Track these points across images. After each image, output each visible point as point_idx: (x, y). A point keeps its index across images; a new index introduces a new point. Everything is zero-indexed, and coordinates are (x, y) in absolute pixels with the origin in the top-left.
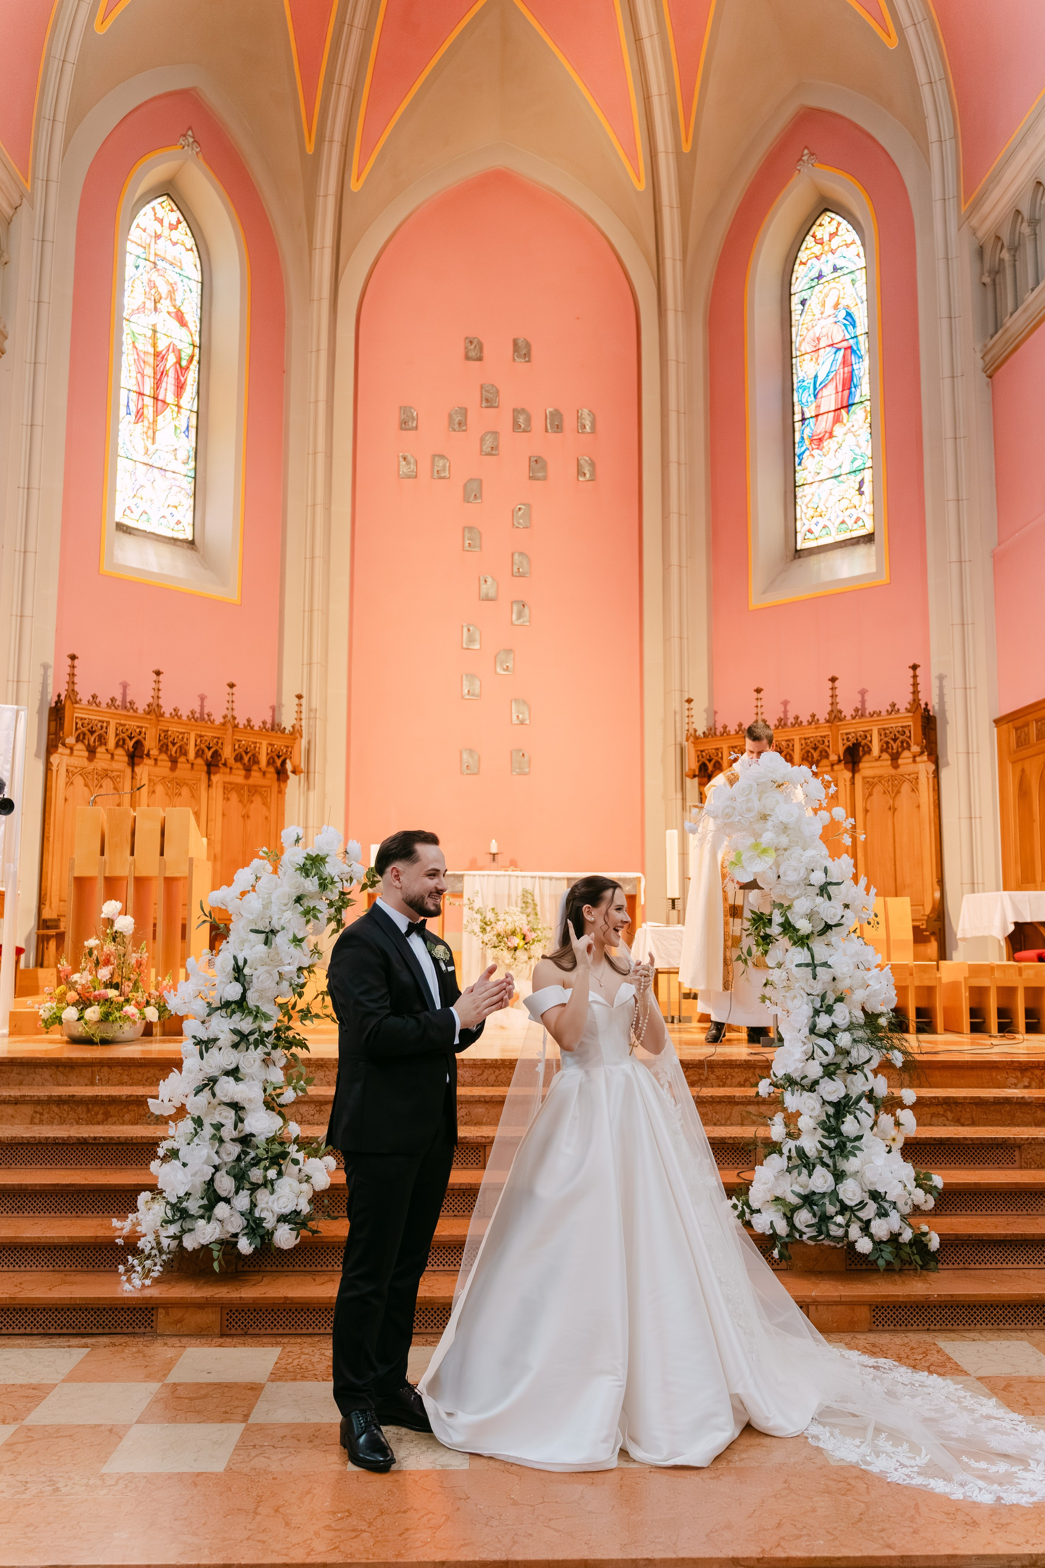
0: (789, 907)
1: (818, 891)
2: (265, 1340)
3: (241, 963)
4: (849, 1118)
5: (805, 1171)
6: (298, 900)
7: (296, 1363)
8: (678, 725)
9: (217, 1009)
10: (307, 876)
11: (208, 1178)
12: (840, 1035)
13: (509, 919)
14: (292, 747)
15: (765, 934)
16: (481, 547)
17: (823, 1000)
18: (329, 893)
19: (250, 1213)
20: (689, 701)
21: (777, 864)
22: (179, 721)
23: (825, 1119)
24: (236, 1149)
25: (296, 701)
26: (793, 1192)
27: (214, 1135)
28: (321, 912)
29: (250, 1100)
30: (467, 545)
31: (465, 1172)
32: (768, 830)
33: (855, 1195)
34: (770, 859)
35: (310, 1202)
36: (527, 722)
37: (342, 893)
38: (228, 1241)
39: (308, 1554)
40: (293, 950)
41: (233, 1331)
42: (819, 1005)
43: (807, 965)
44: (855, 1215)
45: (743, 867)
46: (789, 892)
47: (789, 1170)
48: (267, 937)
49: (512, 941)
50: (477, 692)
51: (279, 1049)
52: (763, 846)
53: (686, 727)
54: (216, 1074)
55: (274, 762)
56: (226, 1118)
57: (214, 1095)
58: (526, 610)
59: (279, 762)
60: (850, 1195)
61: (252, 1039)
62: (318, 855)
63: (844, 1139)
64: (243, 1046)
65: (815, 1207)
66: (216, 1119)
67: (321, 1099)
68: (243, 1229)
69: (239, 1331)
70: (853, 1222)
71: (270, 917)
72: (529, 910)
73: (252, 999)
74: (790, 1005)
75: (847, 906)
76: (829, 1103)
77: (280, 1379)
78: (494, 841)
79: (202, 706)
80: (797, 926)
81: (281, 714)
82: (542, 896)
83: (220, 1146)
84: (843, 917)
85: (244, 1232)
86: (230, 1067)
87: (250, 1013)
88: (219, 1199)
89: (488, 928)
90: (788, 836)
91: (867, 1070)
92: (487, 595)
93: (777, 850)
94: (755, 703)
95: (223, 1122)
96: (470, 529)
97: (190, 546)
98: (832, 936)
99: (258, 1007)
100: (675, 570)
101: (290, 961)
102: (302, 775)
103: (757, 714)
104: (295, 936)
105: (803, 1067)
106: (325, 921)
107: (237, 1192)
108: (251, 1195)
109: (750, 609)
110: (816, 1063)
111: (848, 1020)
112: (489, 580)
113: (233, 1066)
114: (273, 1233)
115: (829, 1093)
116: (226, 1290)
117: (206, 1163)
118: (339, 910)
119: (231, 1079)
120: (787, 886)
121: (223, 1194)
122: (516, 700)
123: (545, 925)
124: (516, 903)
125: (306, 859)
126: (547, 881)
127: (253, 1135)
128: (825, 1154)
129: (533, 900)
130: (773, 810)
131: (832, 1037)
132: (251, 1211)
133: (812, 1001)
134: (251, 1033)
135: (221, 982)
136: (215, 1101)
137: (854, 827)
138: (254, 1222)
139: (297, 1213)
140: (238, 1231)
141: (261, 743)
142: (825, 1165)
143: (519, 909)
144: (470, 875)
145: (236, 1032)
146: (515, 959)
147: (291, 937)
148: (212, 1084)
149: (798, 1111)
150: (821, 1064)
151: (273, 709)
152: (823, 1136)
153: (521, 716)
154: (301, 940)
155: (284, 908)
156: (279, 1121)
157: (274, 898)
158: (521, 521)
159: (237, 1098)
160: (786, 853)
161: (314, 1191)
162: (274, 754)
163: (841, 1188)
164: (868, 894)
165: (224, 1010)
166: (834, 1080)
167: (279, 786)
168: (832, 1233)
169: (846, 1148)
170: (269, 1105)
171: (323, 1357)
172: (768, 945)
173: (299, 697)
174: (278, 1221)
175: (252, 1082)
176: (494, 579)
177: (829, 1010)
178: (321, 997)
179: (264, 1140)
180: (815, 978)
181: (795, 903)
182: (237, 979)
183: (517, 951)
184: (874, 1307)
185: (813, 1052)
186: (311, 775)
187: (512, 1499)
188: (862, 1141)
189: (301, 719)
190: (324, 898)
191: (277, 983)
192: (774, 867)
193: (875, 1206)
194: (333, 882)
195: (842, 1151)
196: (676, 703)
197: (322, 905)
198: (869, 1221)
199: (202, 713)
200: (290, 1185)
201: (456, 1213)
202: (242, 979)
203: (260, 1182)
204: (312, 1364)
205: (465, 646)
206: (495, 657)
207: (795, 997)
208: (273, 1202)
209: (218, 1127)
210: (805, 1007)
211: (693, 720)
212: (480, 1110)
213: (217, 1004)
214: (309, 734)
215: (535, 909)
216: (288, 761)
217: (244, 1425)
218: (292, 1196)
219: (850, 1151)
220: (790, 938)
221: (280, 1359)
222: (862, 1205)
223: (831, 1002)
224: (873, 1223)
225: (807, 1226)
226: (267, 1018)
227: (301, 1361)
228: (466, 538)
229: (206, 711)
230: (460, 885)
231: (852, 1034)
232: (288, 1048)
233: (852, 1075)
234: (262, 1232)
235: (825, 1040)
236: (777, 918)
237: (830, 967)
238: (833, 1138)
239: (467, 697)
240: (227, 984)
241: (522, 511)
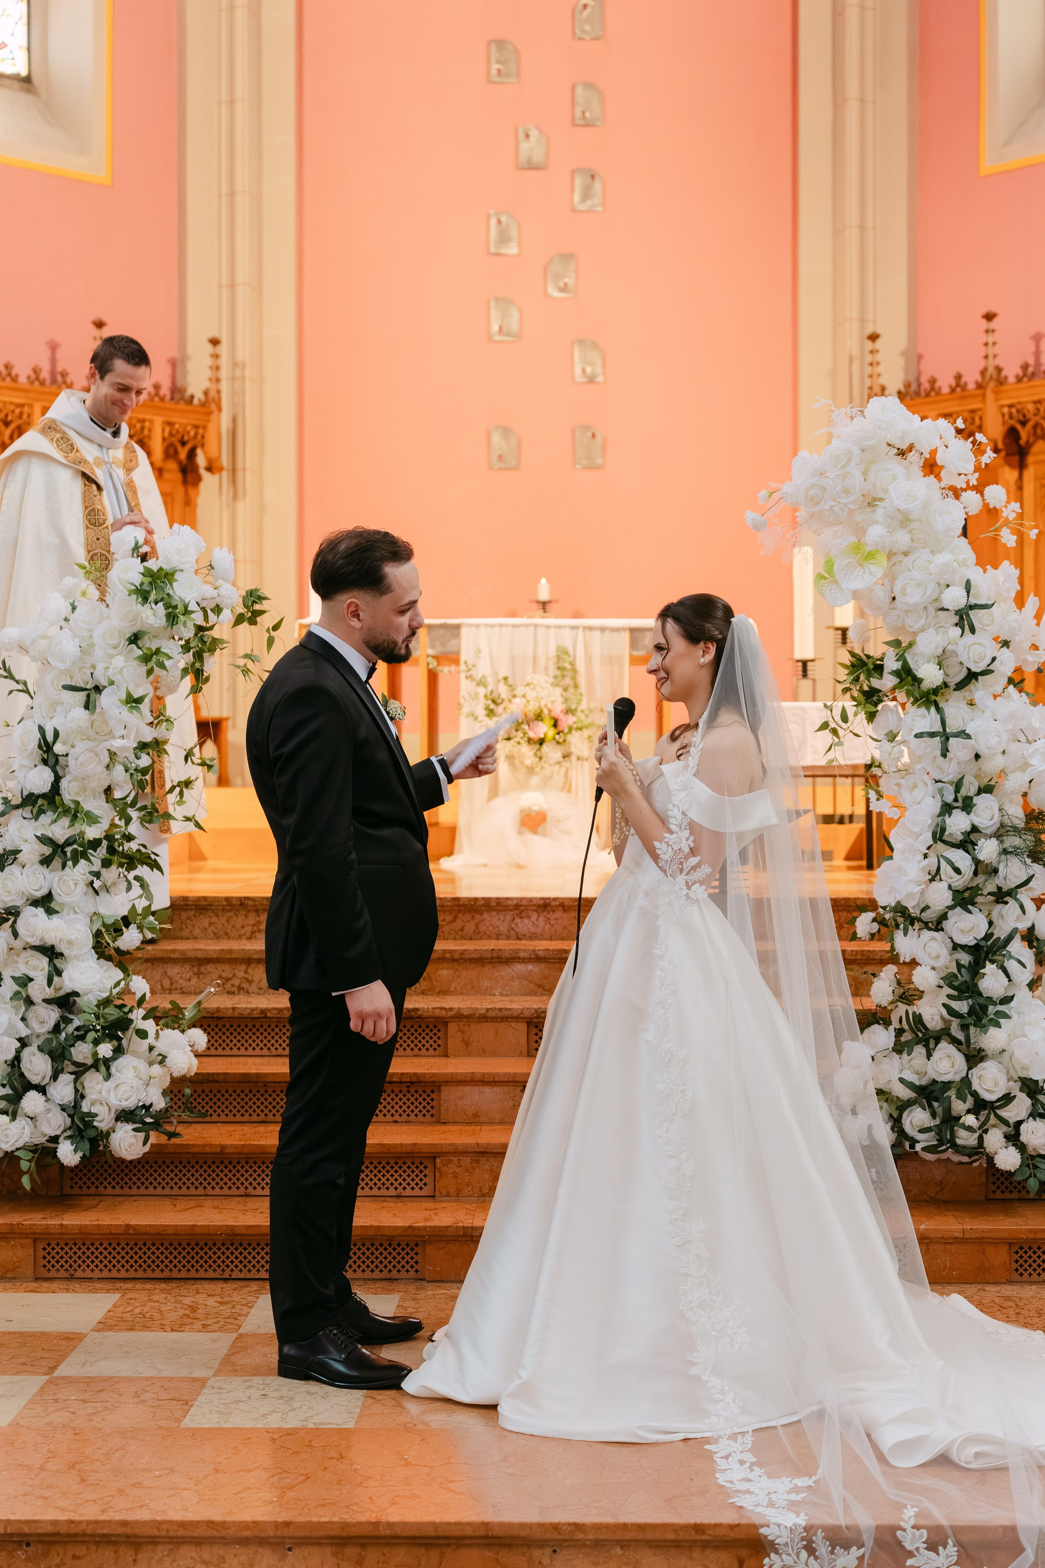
0: (910, 645)
1: (956, 619)
2: (98, 1285)
3: (50, 737)
4: (990, 969)
5: (920, 1050)
6: (135, 639)
7: (137, 1311)
8: (856, 380)
9: (17, 807)
10: (145, 599)
11: (11, 1055)
12: (981, 842)
13: (531, 694)
14: (205, 428)
15: (870, 687)
16: (518, 75)
17: (957, 790)
18: (182, 627)
19: (75, 1107)
20: (873, 337)
21: (891, 576)
22: (13, 385)
23: (956, 971)
24: (52, 1015)
25: (209, 348)
26: (901, 1080)
27: (17, 993)
28: (170, 658)
29: (70, 942)
30: (494, 71)
31: (416, 1060)
32: (876, 523)
33: (996, 1084)
34: (877, 569)
35: (165, 1093)
36: (600, 379)
37: (200, 629)
38: (43, 1148)
39: (103, 1511)
40: (125, 714)
41: (53, 1274)
42: (952, 797)
43: (932, 735)
44: (997, 1116)
45: (836, 581)
46: (909, 621)
47: (899, 1048)
48: (88, 696)
49: (537, 729)
50: (515, 328)
51: (114, 867)
52: (869, 549)
53: (868, 382)
54: (18, 903)
55: (176, 452)
56: (35, 969)
57: (15, 934)
58: (598, 186)
59: (183, 454)
60: (989, 1085)
61: (69, 850)
62: (161, 569)
63: (981, 1001)
64: (57, 862)
65: (936, 1104)
66: (21, 970)
67: (200, 955)
68: (65, 1131)
69: (62, 1273)
70: (994, 1126)
71: (94, 667)
72: (568, 681)
73: (69, 791)
74: (906, 797)
75: (1006, 644)
76: (964, 947)
77: (111, 1328)
78: (543, 581)
79: (53, 361)
80: (920, 674)
81: (185, 372)
82: (589, 659)
83: (26, 1010)
84: (994, 659)
85: (66, 1134)
86: (39, 894)
87: (66, 811)
88: (29, 1086)
89: (500, 709)
90: (910, 532)
91: (1024, 896)
92: (529, 160)
93: (890, 555)
94: (983, 338)
95: (31, 974)
96: (500, 44)
97: (25, 85)
98: (979, 691)
99: (77, 803)
100: (852, 110)
101: (124, 732)
102: (225, 474)
103: (986, 357)
104: (129, 695)
105: (922, 893)
106: (179, 674)
107: (55, 1077)
108: (75, 1081)
109: (983, 172)
110: (944, 885)
111: (997, 818)
112: (534, 133)
113: (44, 892)
114: (108, 1134)
115: (962, 931)
116: (41, 1216)
117: (6, 1033)
118: (199, 656)
119: (40, 911)
120: (907, 612)
121: (34, 1079)
122: (581, 342)
123: (593, 705)
124: (546, 668)
125: (143, 575)
126: (597, 634)
127: (76, 994)
128: (955, 1024)
129: (572, 664)
130: (886, 491)
131: (970, 847)
132: (76, 1105)
133: (941, 792)
134: (68, 842)
135: (22, 766)
136: (18, 944)
137: (1021, 516)
138: (82, 1119)
139: (147, 1108)
140: (58, 1132)
141: (151, 421)
142: (955, 1041)
143: (552, 680)
144: (471, 625)
145: (44, 840)
146: (541, 758)
147: (124, 697)
148: (12, 919)
149: (914, 959)
150: (950, 887)
151: (173, 363)
152: (949, 996)
153: (589, 370)
154: (139, 701)
155: (112, 651)
156: (118, 974)
157: (96, 639)
158: (587, 27)
159: (50, 939)
160: (906, 560)
161: (172, 1077)
162: (174, 440)
163: (975, 1073)
164: (1038, 624)
165: (29, 808)
166: (970, 912)
167: (186, 494)
168: (959, 1142)
169: (987, 1016)
170: (101, 950)
171: (179, 1306)
172: (876, 705)
173: (215, 342)
174: (117, 1119)
175: (72, 916)
176: (541, 131)
177: (967, 806)
178: (178, 789)
179: (95, 1003)
180: (944, 755)
181: (918, 639)
182: (45, 762)
183: (545, 746)
184: (1016, 1248)
185: (938, 869)
186: (239, 474)
187: (406, 1459)
188: (1012, 1004)
189: (218, 380)
190: (177, 638)
191: (108, 767)
192: (886, 582)
193: (1029, 1102)
194: (187, 612)
195: (979, 1019)
196: (853, 342)
197: (172, 648)
198: (1019, 1123)
199: (53, 373)
200: (135, 1068)
201: (396, 1117)
202: (52, 761)
203: (90, 1062)
204: (160, 1312)
205: (493, 249)
206: (545, 268)
207: (915, 786)
208: (109, 1091)
209: (25, 981)
210: (929, 800)
211: (880, 369)
212: (445, 972)
213: (17, 801)
214: (234, 405)
215: (574, 678)
216: (199, 451)
217: (47, 1377)
218: (137, 1083)
219: (991, 1020)
220: (909, 694)
221: (114, 1306)
222: (1007, 1099)
223: (971, 794)
224: (1023, 1127)
225: (920, 1131)
226: (92, 819)
227: (146, 1309)
228: (493, 60)
229: (59, 368)
230: (454, 642)
231: (1002, 842)
232: (131, 867)
233: (1001, 905)
234: (92, 1133)
235: (961, 852)
236: (892, 664)
237: (968, 737)
238: (967, 998)
239: (498, 338)
240: (31, 769)
241: (588, 10)
